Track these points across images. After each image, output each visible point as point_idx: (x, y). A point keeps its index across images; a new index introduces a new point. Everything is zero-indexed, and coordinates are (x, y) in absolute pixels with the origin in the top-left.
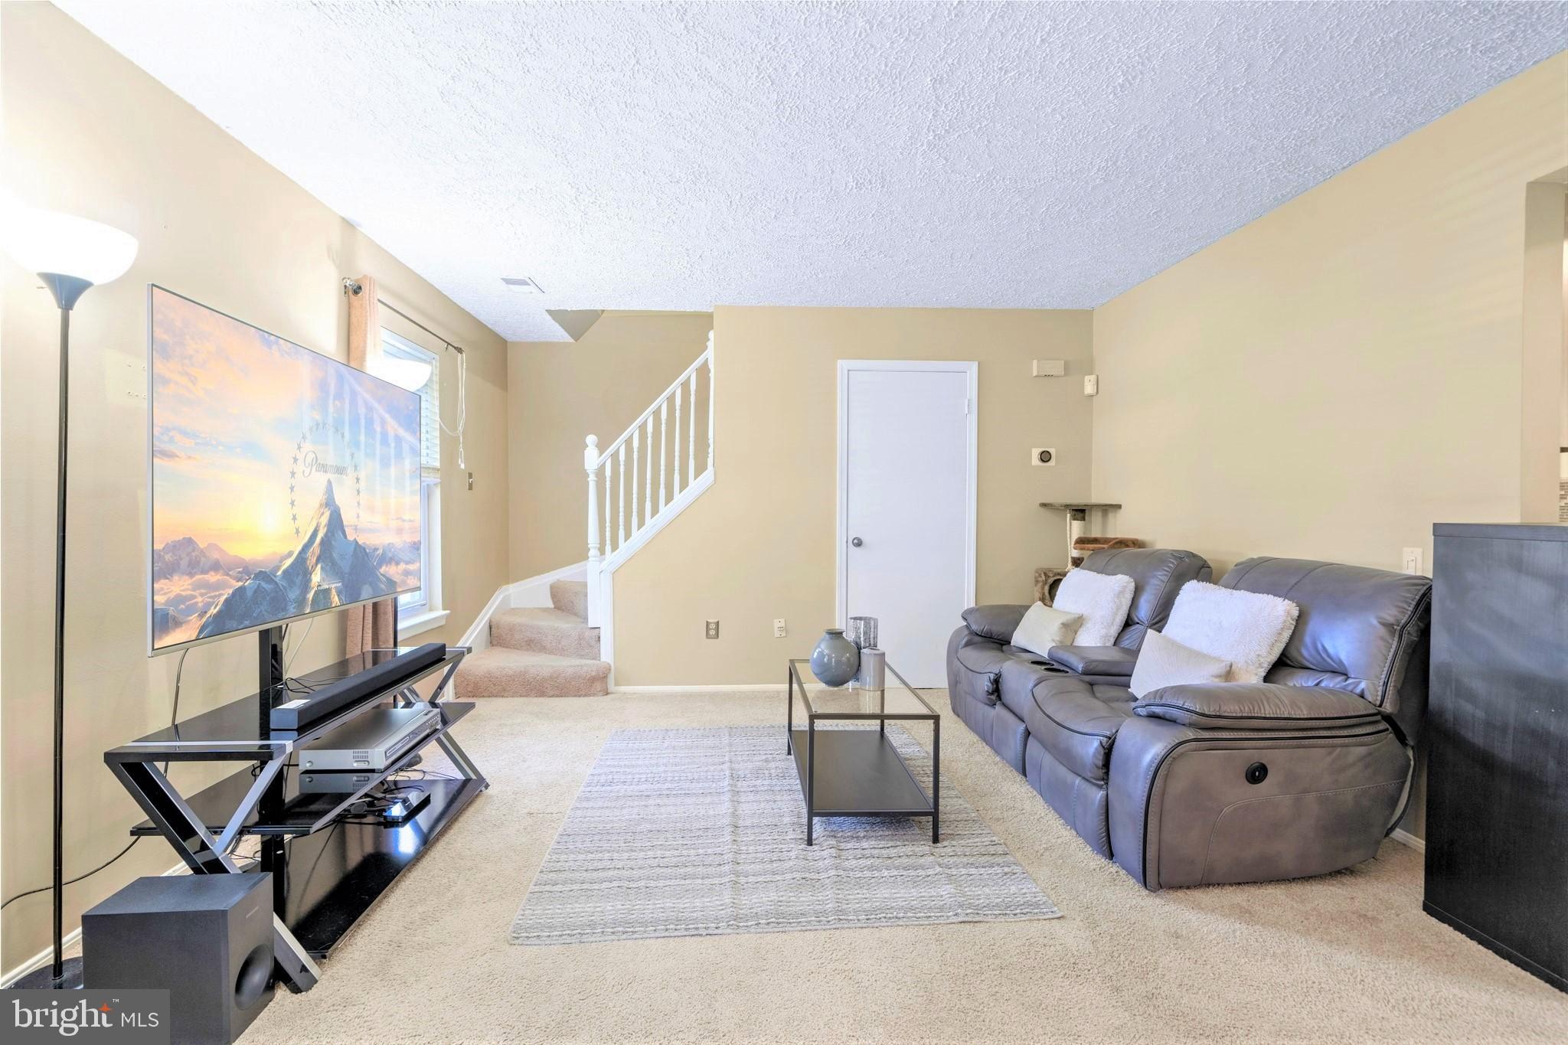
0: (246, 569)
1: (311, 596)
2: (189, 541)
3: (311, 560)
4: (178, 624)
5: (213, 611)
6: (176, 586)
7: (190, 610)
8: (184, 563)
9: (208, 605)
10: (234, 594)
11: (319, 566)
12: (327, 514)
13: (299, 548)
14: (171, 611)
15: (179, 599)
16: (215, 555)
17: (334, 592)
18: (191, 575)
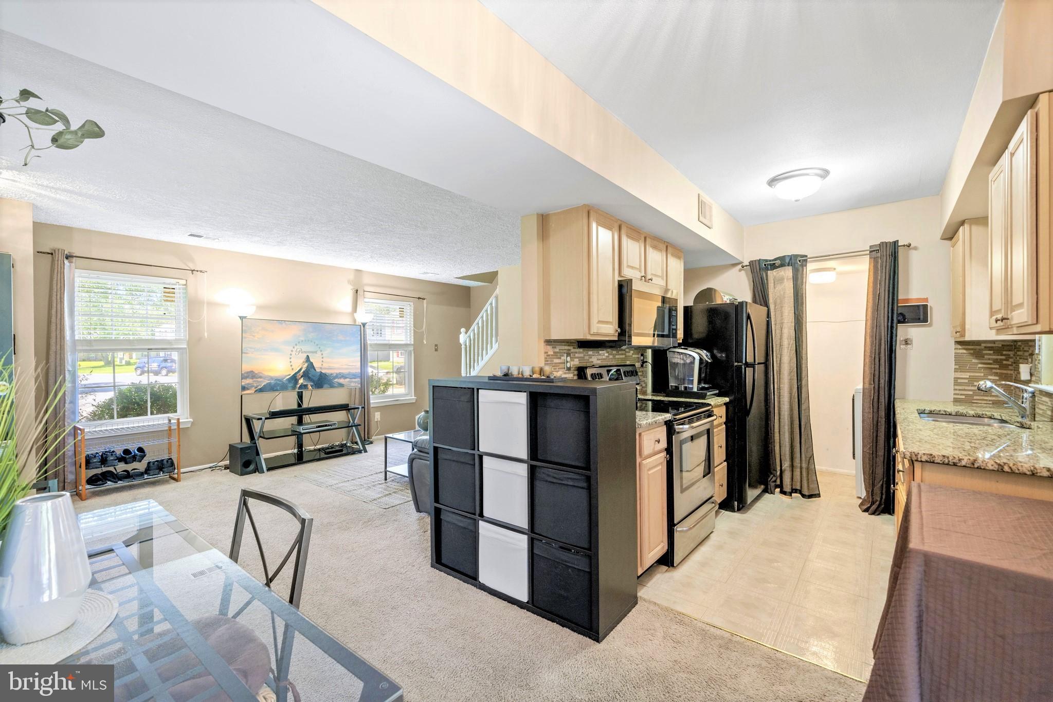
0: (272, 378)
1: (298, 386)
2: (252, 371)
3: (298, 376)
4: (248, 389)
5: (260, 387)
6: (249, 381)
7: (252, 386)
8: (250, 376)
9: (258, 386)
10: (267, 384)
11: (302, 378)
12: (306, 365)
13: (294, 373)
14: (246, 386)
15: (248, 384)
16: (261, 375)
17: (309, 385)
18: (253, 379)
